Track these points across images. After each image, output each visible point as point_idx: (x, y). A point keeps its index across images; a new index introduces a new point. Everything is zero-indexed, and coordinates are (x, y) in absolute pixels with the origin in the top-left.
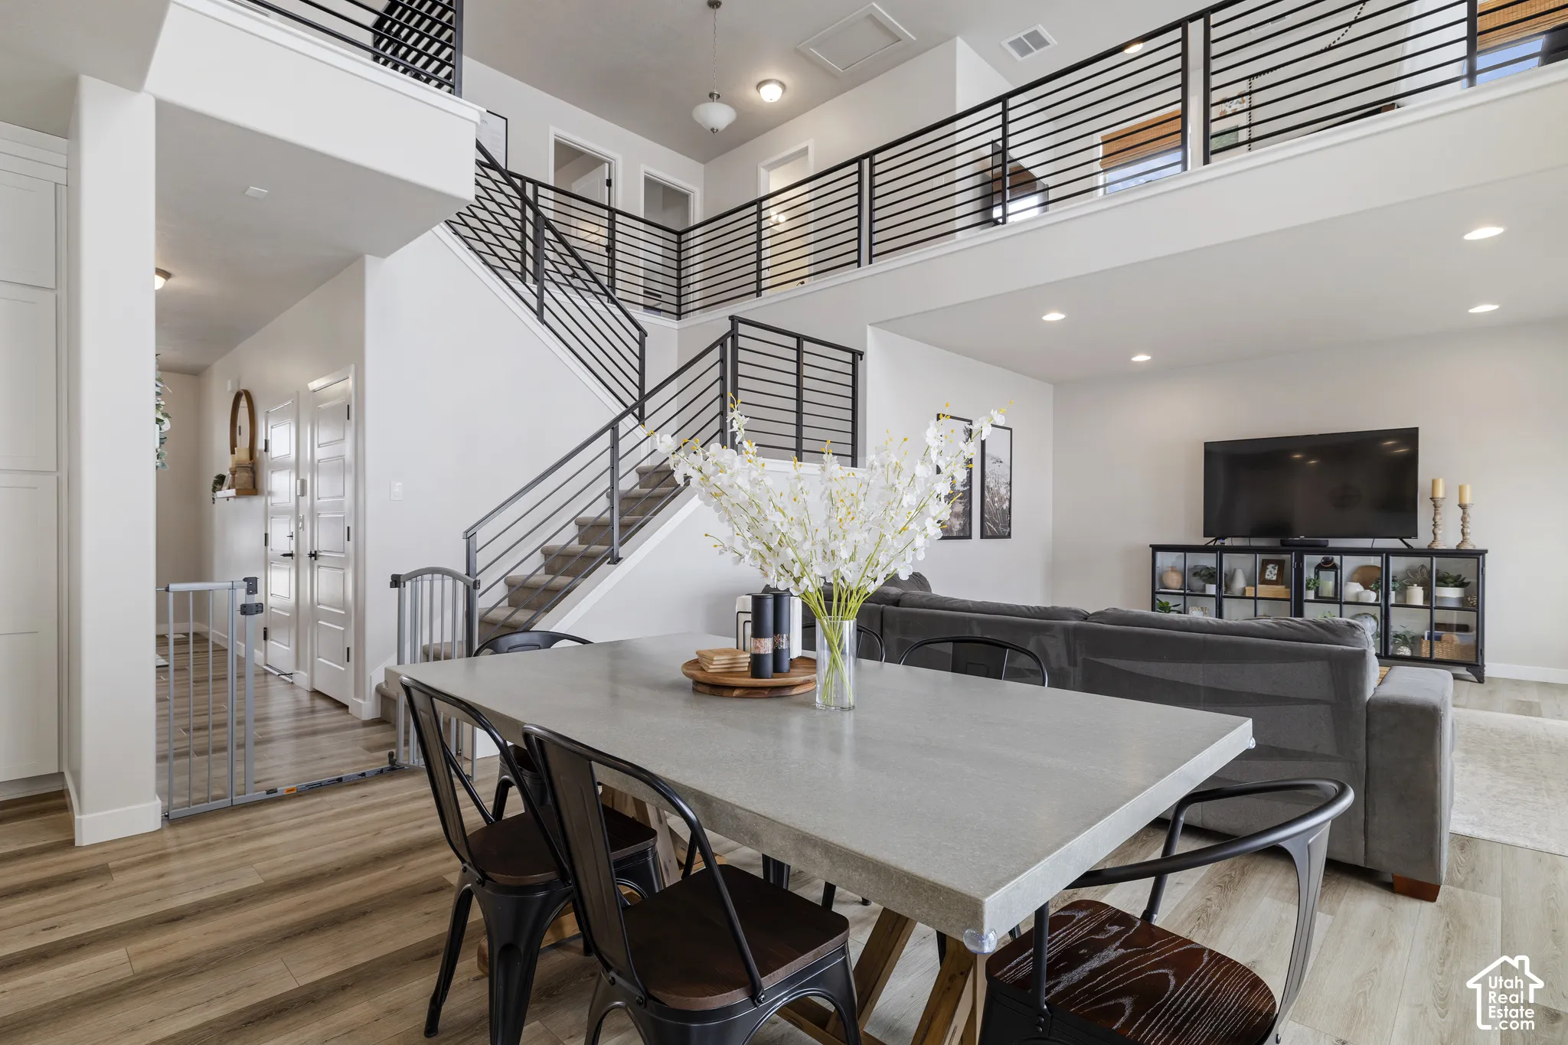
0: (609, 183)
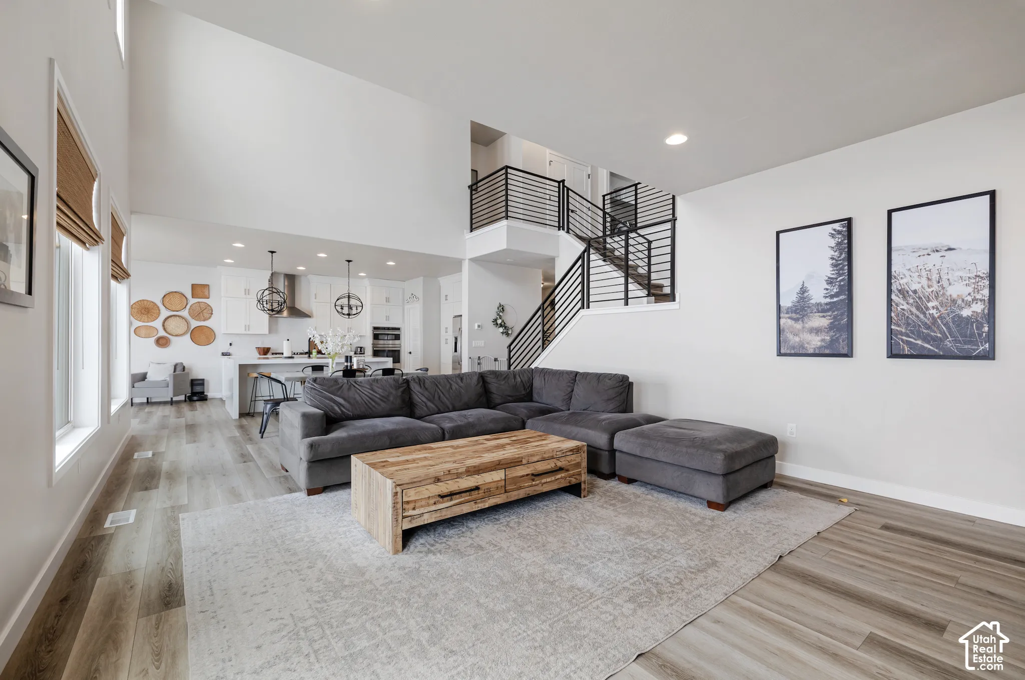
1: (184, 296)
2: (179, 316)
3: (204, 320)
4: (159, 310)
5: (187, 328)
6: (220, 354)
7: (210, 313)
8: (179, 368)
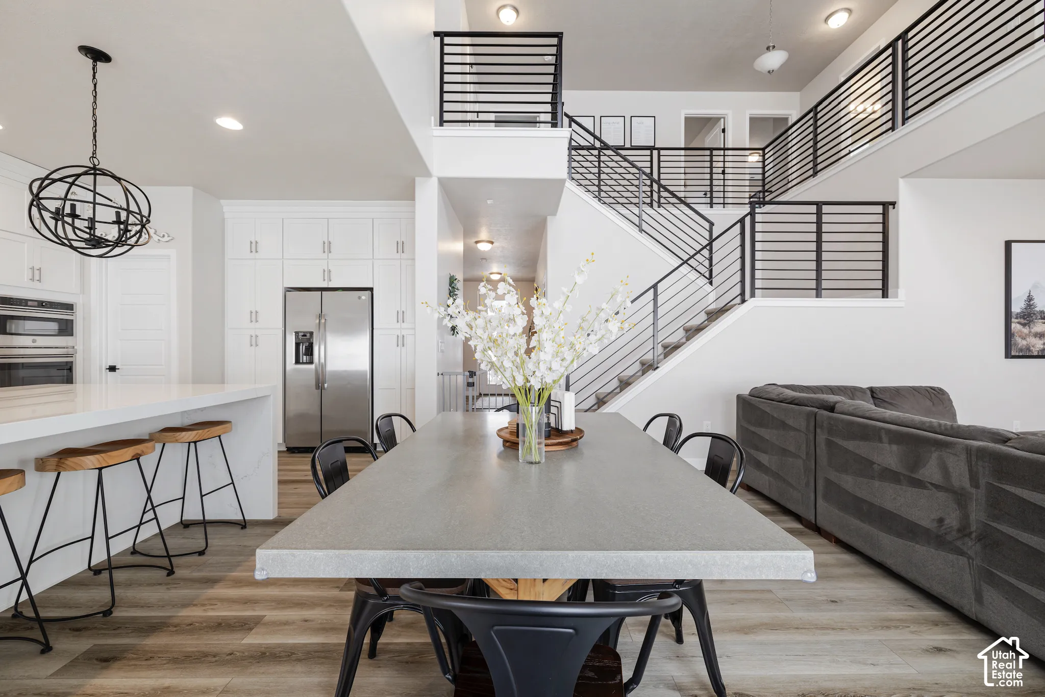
0: (724, 131)
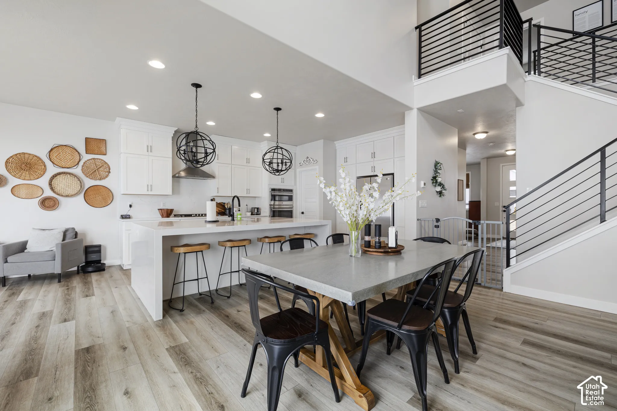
1: (77, 151)
2: (70, 174)
3: (100, 179)
4: (45, 166)
5: (80, 187)
6: (120, 216)
7: (107, 172)
8: (69, 235)
